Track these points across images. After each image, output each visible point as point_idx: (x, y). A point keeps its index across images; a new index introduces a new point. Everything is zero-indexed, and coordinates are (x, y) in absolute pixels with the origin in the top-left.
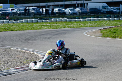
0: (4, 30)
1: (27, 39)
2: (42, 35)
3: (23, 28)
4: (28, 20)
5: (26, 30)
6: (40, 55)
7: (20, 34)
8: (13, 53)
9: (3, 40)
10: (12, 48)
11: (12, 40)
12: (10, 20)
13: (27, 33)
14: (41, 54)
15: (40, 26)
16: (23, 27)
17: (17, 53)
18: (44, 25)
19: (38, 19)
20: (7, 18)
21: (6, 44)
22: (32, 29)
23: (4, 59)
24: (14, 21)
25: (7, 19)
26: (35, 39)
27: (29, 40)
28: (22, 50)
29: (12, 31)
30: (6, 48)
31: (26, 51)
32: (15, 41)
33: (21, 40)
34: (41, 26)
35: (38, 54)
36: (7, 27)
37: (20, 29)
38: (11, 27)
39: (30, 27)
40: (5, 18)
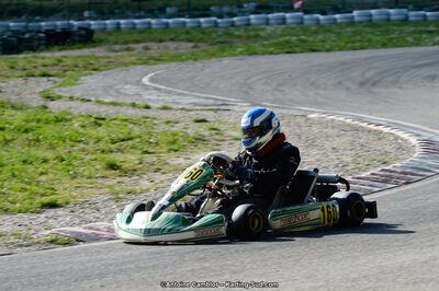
0: (286, 50)
1: (368, 80)
2: (423, 66)
3: (354, 42)
4: (373, 11)
5: (362, 48)
6: (414, 141)
7: (343, 63)
8: (315, 129)
9: (280, 85)
10: (313, 112)
11: (312, 84)
12: (306, 12)
13: (366, 59)
14: (418, 135)
15: (415, 32)
16: (353, 39)
17: (330, 131)
18: (430, 32)
19: (410, 7)
20: (297, 5)
21: (291, 100)
22: (385, 45)
24: (321, 17)
25: (297, 10)
26: (396, 83)
27: (374, 84)
28: (349, 121)
29: (314, 51)
30: (291, 112)
31: (364, 125)
32: (325, 89)
33: (346, 83)
34: (421, 32)
35: (405, 136)
36: (294, 38)
37: (343, 44)
38: (311, 39)
39: (378, 38)
40: (288, 4)
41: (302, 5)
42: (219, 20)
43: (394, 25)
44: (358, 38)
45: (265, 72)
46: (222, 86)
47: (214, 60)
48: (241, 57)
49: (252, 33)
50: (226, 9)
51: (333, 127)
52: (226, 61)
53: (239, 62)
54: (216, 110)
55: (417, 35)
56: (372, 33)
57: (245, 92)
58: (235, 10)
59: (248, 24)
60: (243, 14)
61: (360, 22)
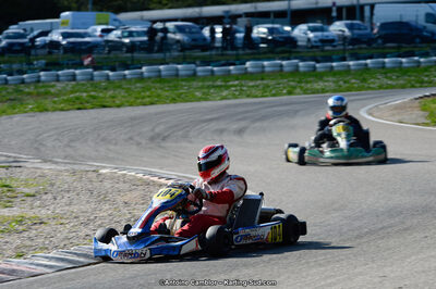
0: (77, 106)
1: (159, 135)
2: (211, 120)
3: (143, 98)
4: (161, 67)
5: (152, 104)
7: (133, 119)
8: (107, 184)
9: (72, 141)
10: (104, 167)
11: (103, 140)
12: (96, 69)
13: (156, 114)
15: (202, 87)
16: (143, 94)
17: (121, 186)
18: (217, 86)
19: (198, 62)
20: (87, 61)
21: (83, 156)
22: (174, 101)
23: (75, 208)
24: (111, 73)
25: (87, 67)
26: (185, 137)
27: (164, 139)
28: (140, 175)
29: (104, 107)
31: (156, 179)
32: (116, 144)
33: (137, 138)
34: (208, 87)
36: (85, 94)
37: (132, 100)
38: (101, 95)
39: (167, 93)
40: (78, 61)
41: (92, 61)
42: (9, 78)
43: (183, 80)
44: (148, 93)
45: (56, 129)
46: (13, 143)
47: (4, 117)
48: (32, 114)
49: (42, 90)
50: (15, 67)
51: (124, 182)
52: (17, 118)
53: (30, 119)
54: (7, 168)
55: (206, 90)
56: (161, 89)
57: (36, 148)
58: (25, 67)
59: (39, 81)
60: (33, 71)
61: (149, 78)
